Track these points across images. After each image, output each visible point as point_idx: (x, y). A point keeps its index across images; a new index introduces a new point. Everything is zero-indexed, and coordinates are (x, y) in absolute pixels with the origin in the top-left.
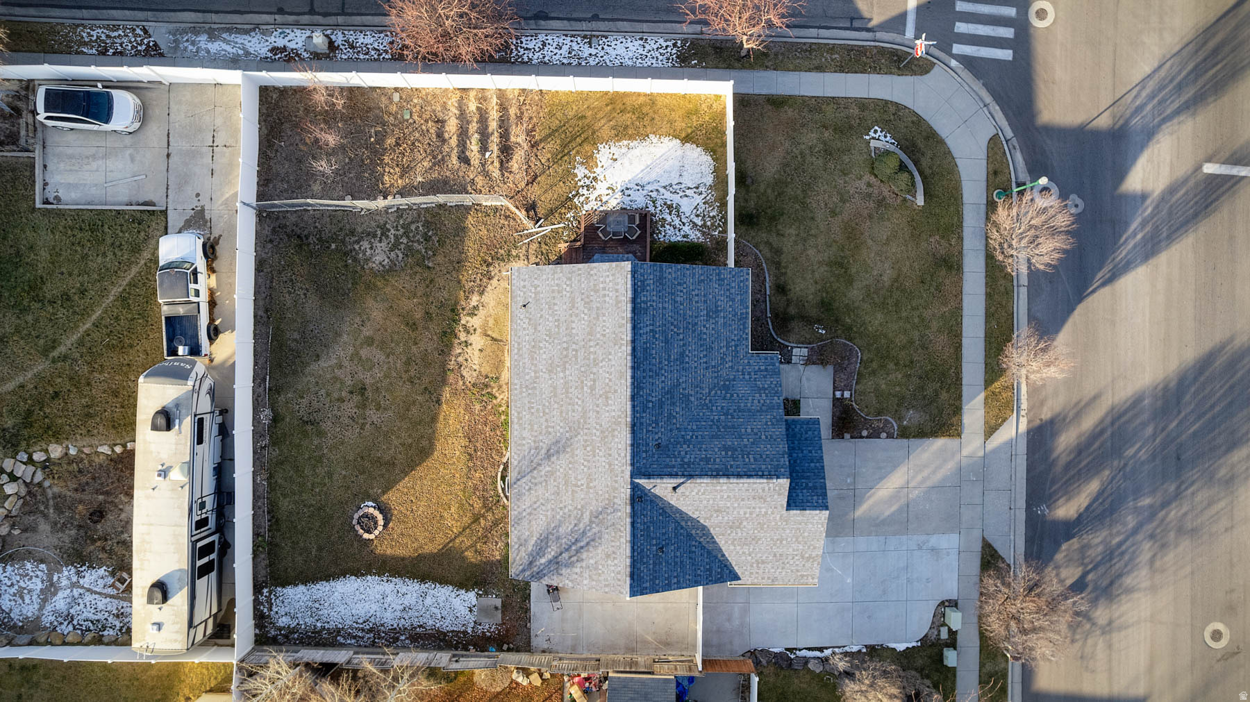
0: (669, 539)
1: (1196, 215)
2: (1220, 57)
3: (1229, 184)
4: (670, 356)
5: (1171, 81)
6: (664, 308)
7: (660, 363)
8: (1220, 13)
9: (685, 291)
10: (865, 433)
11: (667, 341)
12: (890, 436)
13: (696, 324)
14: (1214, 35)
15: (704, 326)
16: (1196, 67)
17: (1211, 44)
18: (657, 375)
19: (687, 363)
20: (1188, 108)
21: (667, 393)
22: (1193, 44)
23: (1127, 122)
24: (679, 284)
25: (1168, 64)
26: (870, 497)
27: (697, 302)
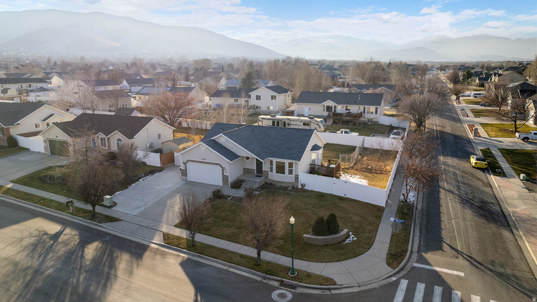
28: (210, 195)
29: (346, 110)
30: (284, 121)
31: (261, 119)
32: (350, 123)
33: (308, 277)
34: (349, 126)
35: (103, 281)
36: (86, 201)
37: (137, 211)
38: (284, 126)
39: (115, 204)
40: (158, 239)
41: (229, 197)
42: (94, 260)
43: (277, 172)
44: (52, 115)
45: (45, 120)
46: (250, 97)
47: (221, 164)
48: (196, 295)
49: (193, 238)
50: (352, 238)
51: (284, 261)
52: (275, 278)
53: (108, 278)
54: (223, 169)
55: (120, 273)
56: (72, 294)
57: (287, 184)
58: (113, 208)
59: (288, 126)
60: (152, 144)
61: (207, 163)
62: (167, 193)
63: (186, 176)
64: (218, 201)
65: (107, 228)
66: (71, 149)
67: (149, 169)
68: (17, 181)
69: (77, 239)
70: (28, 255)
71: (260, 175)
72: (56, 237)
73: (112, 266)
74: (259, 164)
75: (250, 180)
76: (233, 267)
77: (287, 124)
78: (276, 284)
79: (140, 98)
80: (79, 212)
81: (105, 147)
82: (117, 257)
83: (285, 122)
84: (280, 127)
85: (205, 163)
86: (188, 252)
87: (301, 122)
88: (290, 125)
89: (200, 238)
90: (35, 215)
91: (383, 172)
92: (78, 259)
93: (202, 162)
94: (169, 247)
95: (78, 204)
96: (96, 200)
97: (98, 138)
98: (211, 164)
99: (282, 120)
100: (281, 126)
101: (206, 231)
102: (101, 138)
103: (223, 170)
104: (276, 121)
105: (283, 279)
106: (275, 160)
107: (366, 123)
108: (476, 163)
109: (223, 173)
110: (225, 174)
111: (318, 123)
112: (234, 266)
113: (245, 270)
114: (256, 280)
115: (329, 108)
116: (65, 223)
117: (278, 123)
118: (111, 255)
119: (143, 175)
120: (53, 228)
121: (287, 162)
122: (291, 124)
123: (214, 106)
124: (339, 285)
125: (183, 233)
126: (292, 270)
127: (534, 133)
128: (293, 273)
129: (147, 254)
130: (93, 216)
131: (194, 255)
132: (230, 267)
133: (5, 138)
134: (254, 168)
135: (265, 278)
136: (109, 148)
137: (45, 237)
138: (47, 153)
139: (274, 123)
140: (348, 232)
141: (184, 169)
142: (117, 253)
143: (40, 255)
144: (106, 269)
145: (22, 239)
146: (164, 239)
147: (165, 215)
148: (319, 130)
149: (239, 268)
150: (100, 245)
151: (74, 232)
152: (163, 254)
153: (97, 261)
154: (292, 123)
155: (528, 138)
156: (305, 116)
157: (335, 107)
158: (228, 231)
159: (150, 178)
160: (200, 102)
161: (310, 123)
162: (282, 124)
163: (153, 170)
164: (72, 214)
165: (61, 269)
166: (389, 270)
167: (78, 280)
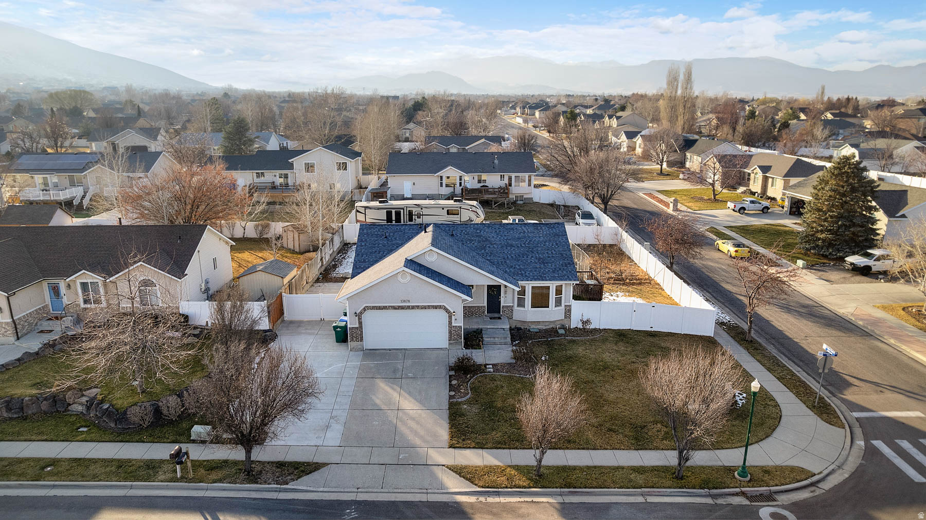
0: (392, 241)
4: (510, 240)
6: (540, 237)
7: (505, 236)
9: (553, 247)
10: (454, 382)
11: (519, 238)
12: (451, 397)
13: (533, 253)
15: (532, 257)
18: (497, 234)
19: (507, 248)
21: (486, 239)
24: (557, 244)
26: (393, 389)
27: (547, 253)
29: (479, 181)
30: (408, 209)
31: (362, 210)
32: (494, 205)
37: (333, 436)
38: (411, 220)
40: (453, 483)
41: (485, 366)
43: (533, 307)
47: (446, 306)
49: (540, 460)
52: (730, 492)
54: (450, 315)
57: (548, 325)
59: (418, 218)
60: (207, 281)
61: (413, 308)
63: (362, 340)
64: (474, 379)
66: (4, 319)
71: (496, 315)
74: (494, 297)
75: (489, 327)
77: (415, 215)
78: (743, 501)
83: (411, 214)
84: (402, 223)
85: (408, 307)
86: (544, 492)
87: (443, 209)
88: (421, 216)
91: (643, 281)
93: (402, 308)
94: (496, 491)
97: (70, 285)
98: (424, 308)
99: (405, 208)
100: (404, 222)
102: (83, 284)
103: (450, 317)
104: (393, 211)
105: (743, 489)
106: (529, 285)
107: (514, 203)
108: (736, 251)
109: (450, 323)
110: (453, 324)
111: (474, 209)
112: (649, 492)
113: (671, 492)
115: (451, 181)
117: (398, 214)
121: (553, 285)
122: (423, 215)
124: (818, 474)
127: (751, 201)
130: (250, 471)
132: (645, 495)
134: (483, 305)
135: (715, 496)
139: (389, 214)
141: (357, 326)
146: (466, 479)
147: (404, 429)
149: (659, 492)
154: (425, 211)
155: (744, 209)
156: (405, 196)
157: (461, 178)
161: (459, 209)
162: (405, 216)
164: (185, 479)
166: (840, 431)
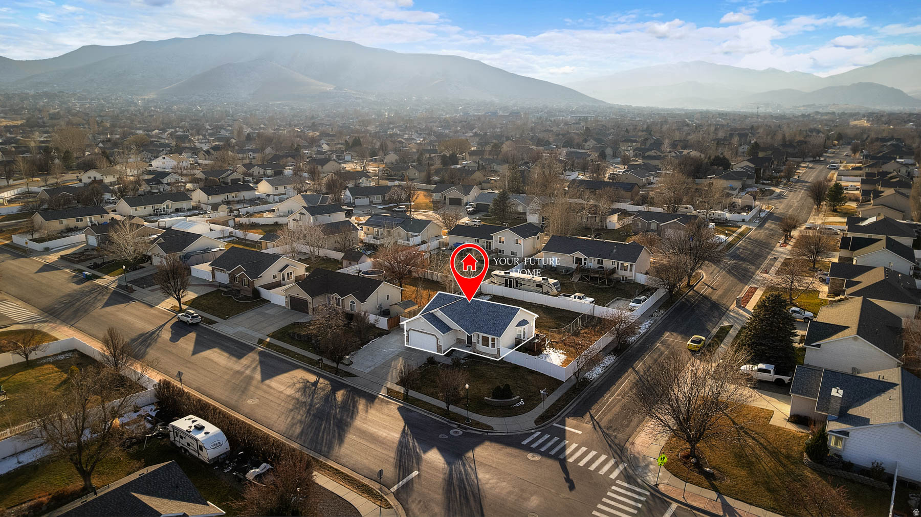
1: (400, 461)
2: (462, 499)
3: (401, 477)
5: (467, 478)
8: (484, 507)
14: (475, 501)
16: (465, 488)
17: (471, 499)
20: (450, 478)
22: (478, 492)
23: (462, 459)
25: (476, 481)
28: (425, 360)
29: (598, 264)
31: (494, 276)
32: (599, 281)
33: (478, 424)
34: (597, 284)
35: (350, 414)
36: (334, 361)
37: (369, 370)
38: (517, 286)
39: (352, 363)
40: (383, 392)
41: (439, 363)
42: (343, 402)
43: (482, 344)
44: (287, 266)
45: (281, 271)
46: (492, 238)
47: (436, 335)
48: (405, 427)
49: (407, 393)
50: (522, 403)
51: (464, 412)
52: (454, 422)
53: (353, 413)
54: (437, 340)
55: (360, 411)
56: (334, 419)
58: (351, 366)
59: (520, 286)
60: (380, 305)
61: (425, 333)
62: (392, 356)
63: (409, 342)
64: (430, 366)
65: (347, 381)
66: (310, 306)
67: (377, 332)
68: (273, 336)
69: (329, 388)
70: (302, 394)
71: (469, 346)
72: (315, 384)
73: (355, 406)
74: (469, 338)
75: (459, 350)
76: (431, 414)
77: (520, 284)
78: (455, 426)
79: (368, 229)
80: (326, 367)
81: (339, 306)
82: (357, 401)
83: (517, 281)
85: (423, 332)
86: (404, 403)
87: (534, 283)
88: (522, 285)
89: (412, 393)
90: (297, 367)
92: (333, 400)
93: (421, 332)
94: (391, 397)
95: (326, 361)
96: (339, 360)
97: (333, 298)
98: (428, 334)
99: (515, 279)
101: (418, 389)
102: (336, 298)
104: (509, 280)
105: (459, 423)
106: (481, 335)
107: (619, 281)
109: (437, 343)
110: (439, 344)
111: (550, 286)
113: (438, 416)
114: (443, 423)
115: (578, 260)
116: (319, 375)
118: (353, 398)
119: (373, 338)
120: (312, 378)
121: (490, 337)
123: (451, 244)
124: (495, 431)
125: (401, 389)
126: (468, 419)
128: (468, 421)
129: (377, 400)
130: (337, 371)
131: (407, 405)
132: (429, 414)
133: (250, 289)
134: (465, 339)
135: (450, 422)
136: (343, 308)
137: (308, 384)
138: (287, 307)
139: (506, 282)
140: (520, 399)
141: (407, 336)
142: (357, 398)
143: (310, 396)
144: (351, 408)
145: (294, 384)
146: (388, 392)
147: (390, 375)
148: (551, 293)
150: (345, 393)
151: (326, 382)
152: (388, 402)
153: (345, 402)
154: (524, 283)
157: (585, 259)
158: (432, 391)
159: (378, 341)
160: (436, 238)
161: (542, 284)
162: (514, 283)
163: (381, 333)
164: (321, 368)
165: (324, 406)
166: (534, 426)
167: (336, 412)
